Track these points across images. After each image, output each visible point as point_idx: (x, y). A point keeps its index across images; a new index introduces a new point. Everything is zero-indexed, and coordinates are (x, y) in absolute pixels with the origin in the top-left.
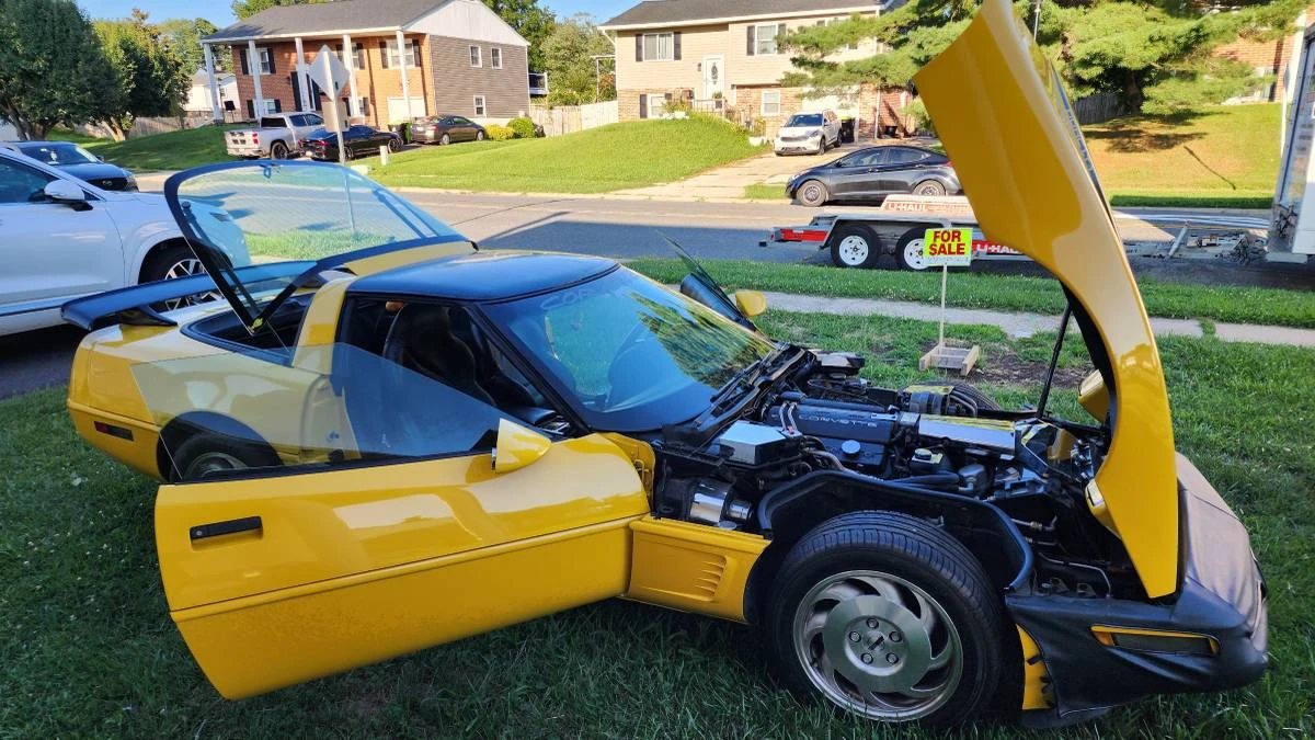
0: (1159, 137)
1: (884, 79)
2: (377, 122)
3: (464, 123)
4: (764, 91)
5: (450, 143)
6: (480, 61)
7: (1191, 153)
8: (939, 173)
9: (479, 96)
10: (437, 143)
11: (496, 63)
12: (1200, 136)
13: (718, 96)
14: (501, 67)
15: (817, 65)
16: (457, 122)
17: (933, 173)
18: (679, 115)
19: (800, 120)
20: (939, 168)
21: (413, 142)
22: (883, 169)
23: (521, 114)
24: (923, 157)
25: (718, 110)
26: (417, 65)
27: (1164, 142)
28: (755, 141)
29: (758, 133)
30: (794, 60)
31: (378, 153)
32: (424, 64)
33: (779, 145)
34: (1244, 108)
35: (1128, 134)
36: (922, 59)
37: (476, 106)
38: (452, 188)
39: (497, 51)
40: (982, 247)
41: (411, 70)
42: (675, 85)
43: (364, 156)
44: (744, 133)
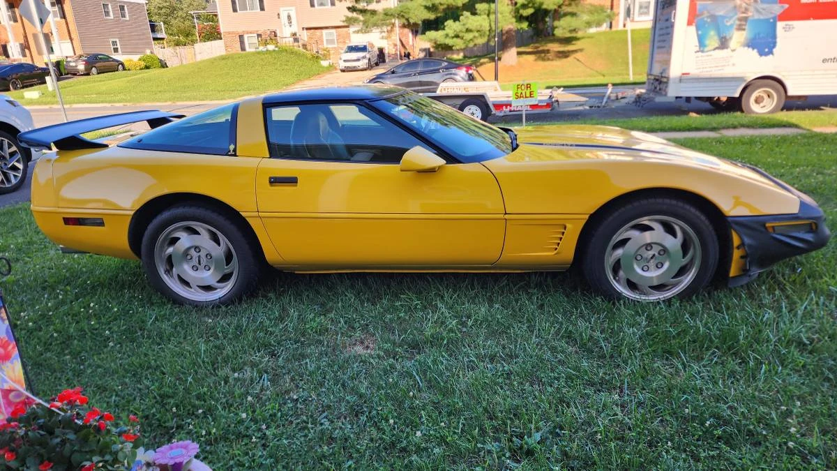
0: (559, 52)
1: (407, 20)
2: (32, 60)
3: (108, 59)
4: (324, 31)
5: (98, 74)
6: (111, 13)
7: (578, 60)
8: (454, 74)
9: (114, 40)
10: (88, 74)
11: (123, 16)
12: (581, 50)
13: (294, 34)
14: (127, 18)
15: (363, 11)
16: (101, 59)
17: (451, 74)
18: (271, 47)
19: (352, 49)
20: (453, 71)
21: (68, 74)
22: (420, 74)
23: (148, 52)
24: (443, 65)
25: (296, 44)
26: (61, 18)
27: (565, 55)
28: (325, 63)
29: (326, 57)
30: (349, 8)
31: (45, 83)
32: (67, 16)
33: (343, 65)
34: (599, 34)
35: (543, 52)
36: (431, 6)
37: (112, 47)
38: (115, 102)
39: (123, 6)
40: (506, 108)
41: (59, 22)
42: (264, 28)
43: (32, 85)
44: (316, 58)
